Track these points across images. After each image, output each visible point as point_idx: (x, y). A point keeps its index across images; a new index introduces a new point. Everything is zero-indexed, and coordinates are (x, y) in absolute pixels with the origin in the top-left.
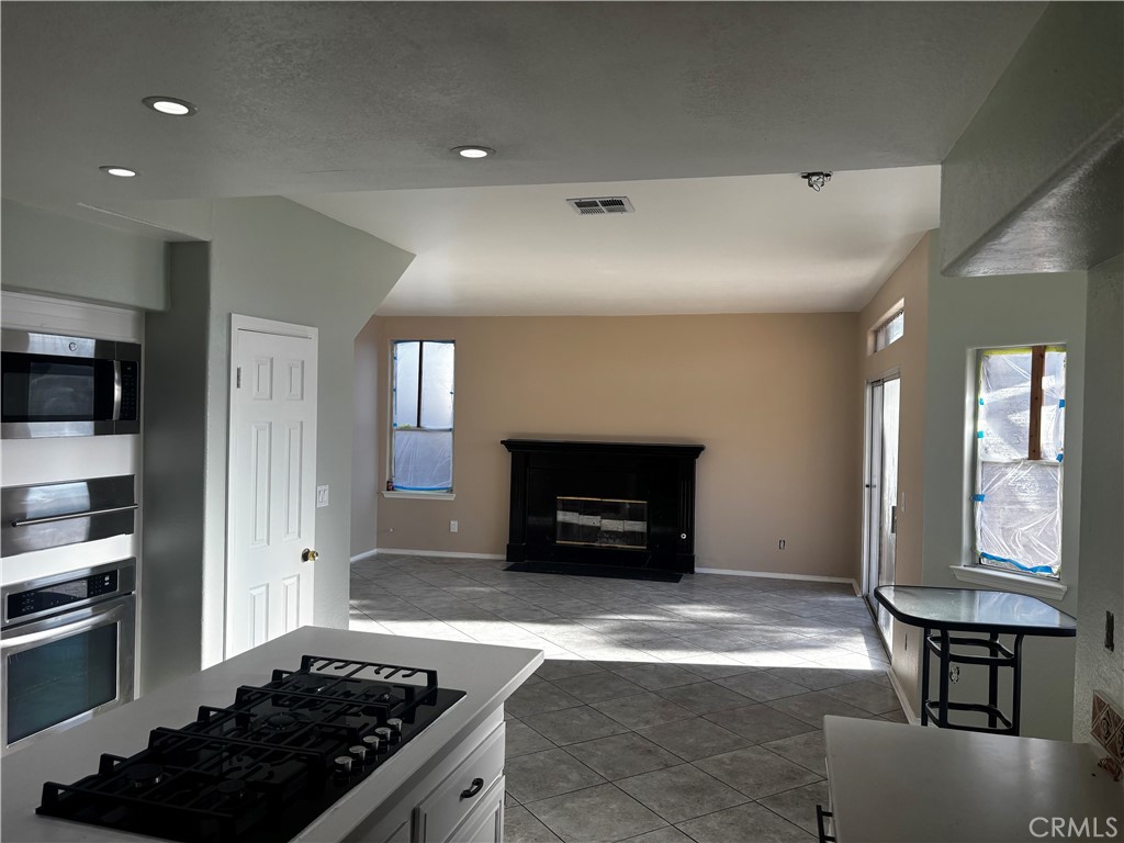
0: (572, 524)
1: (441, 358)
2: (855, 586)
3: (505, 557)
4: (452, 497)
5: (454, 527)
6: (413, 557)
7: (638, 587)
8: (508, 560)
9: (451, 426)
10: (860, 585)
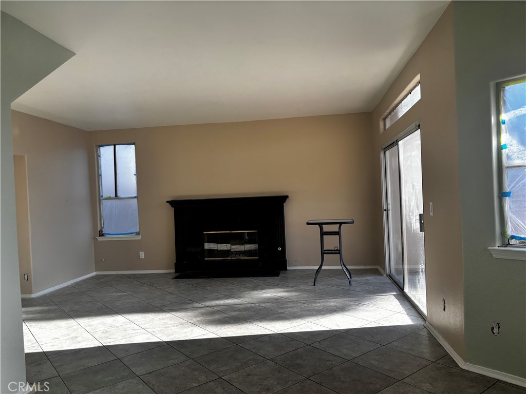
0: (214, 250)
1: (128, 154)
2: (381, 270)
3: (173, 271)
4: (139, 238)
5: (142, 255)
6: (117, 275)
7: (255, 281)
8: (176, 272)
9: (136, 195)
10: (384, 269)
